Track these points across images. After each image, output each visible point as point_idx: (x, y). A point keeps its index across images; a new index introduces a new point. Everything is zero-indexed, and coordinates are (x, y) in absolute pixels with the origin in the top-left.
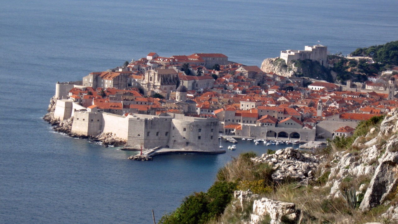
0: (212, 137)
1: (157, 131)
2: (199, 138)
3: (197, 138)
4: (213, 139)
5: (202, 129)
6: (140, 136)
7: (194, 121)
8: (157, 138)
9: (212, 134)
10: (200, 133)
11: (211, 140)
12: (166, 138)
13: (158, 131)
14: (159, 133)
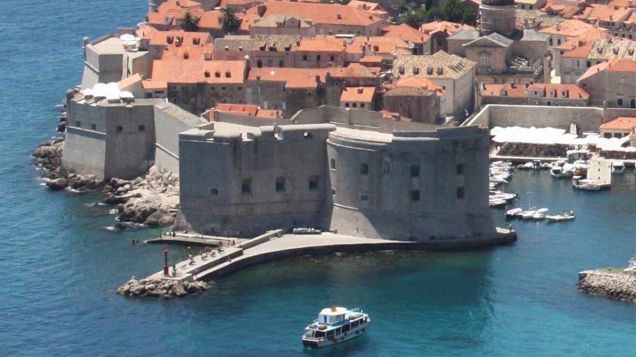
0: (460, 192)
1: (277, 173)
2: (415, 195)
3: (406, 199)
4: (466, 196)
5: (423, 167)
6: (219, 195)
7: (394, 142)
8: (278, 197)
9: (461, 180)
10: (415, 180)
11: (458, 201)
12: (314, 195)
13: (280, 175)
14: (288, 182)
